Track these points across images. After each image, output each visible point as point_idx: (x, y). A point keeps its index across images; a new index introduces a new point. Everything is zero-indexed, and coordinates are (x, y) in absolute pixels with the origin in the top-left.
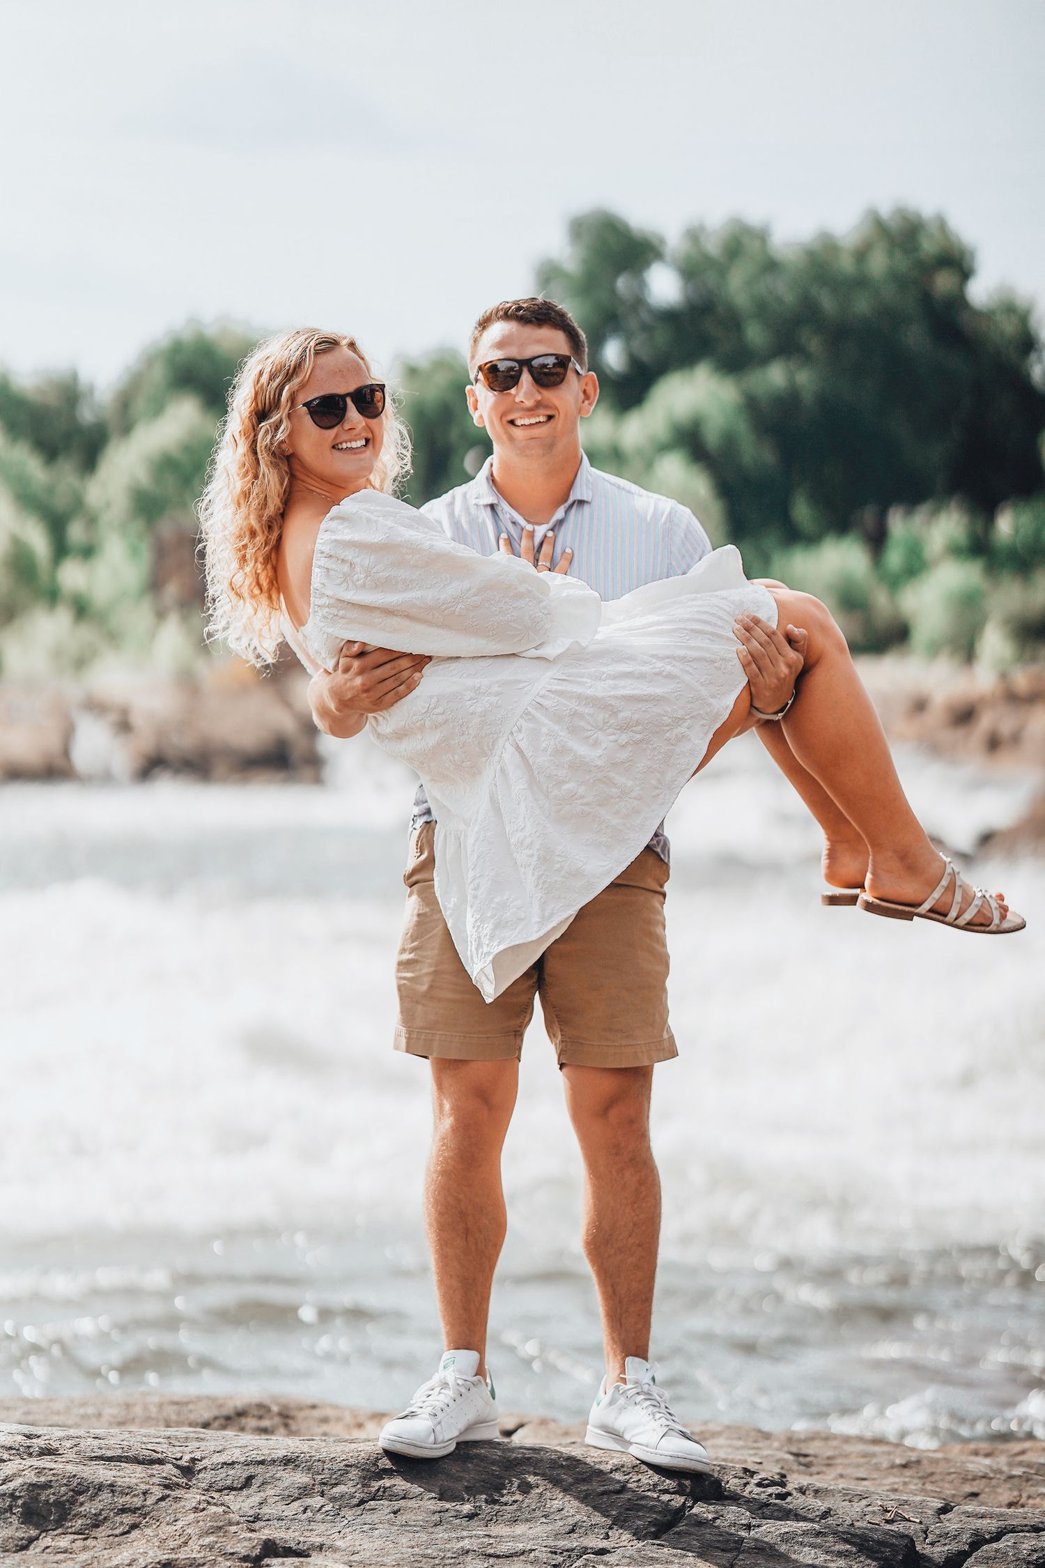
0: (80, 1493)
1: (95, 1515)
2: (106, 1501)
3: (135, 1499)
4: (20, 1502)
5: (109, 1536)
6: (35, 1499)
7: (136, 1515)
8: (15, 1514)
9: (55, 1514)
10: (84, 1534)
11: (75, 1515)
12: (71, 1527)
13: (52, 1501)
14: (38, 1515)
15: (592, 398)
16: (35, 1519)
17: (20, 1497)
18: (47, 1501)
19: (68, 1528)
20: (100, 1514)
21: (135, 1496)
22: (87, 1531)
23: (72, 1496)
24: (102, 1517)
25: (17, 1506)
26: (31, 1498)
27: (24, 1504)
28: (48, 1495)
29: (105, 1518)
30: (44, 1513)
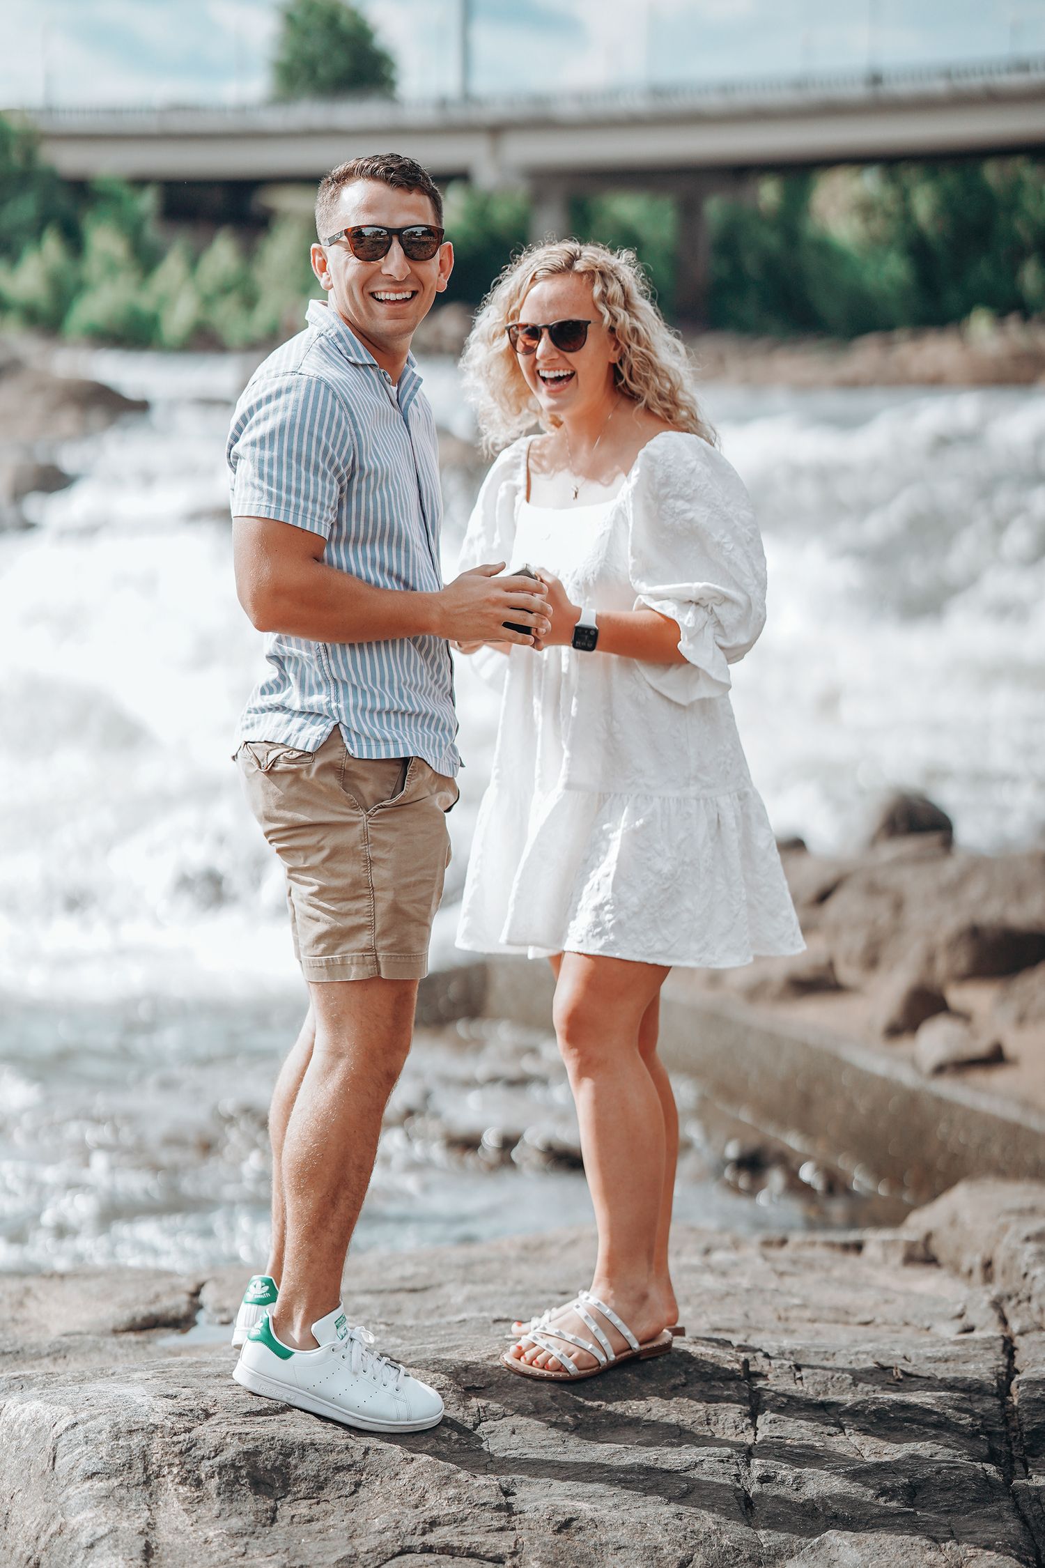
0: (288, 1455)
1: (314, 1476)
2: (317, 1461)
3: (342, 1456)
4: (244, 1472)
5: (339, 1497)
6: (254, 1466)
7: (352, 1472)
8: (243, 1485)
9: (278, 1480)
10: (314, 1498)
11: (295, 1480)
12: (299, 1492)
13: (269, 1467)
14: (264, 1483)
15: (447, 271)
16: (263, 1487)
17: (241, 1467)
18: (266, 1468)
19: (295, 1494)
20: (319, 1476)
21: (339, 1452)
22: (315, 1495)
23: (284, 1460)
24: (322, 1478)
25: (243, 1477)
26: (251, 1467)
27: (248, 1473)
28: (264, 1462)
29: (326, 1479)
30: (269, 1481)
